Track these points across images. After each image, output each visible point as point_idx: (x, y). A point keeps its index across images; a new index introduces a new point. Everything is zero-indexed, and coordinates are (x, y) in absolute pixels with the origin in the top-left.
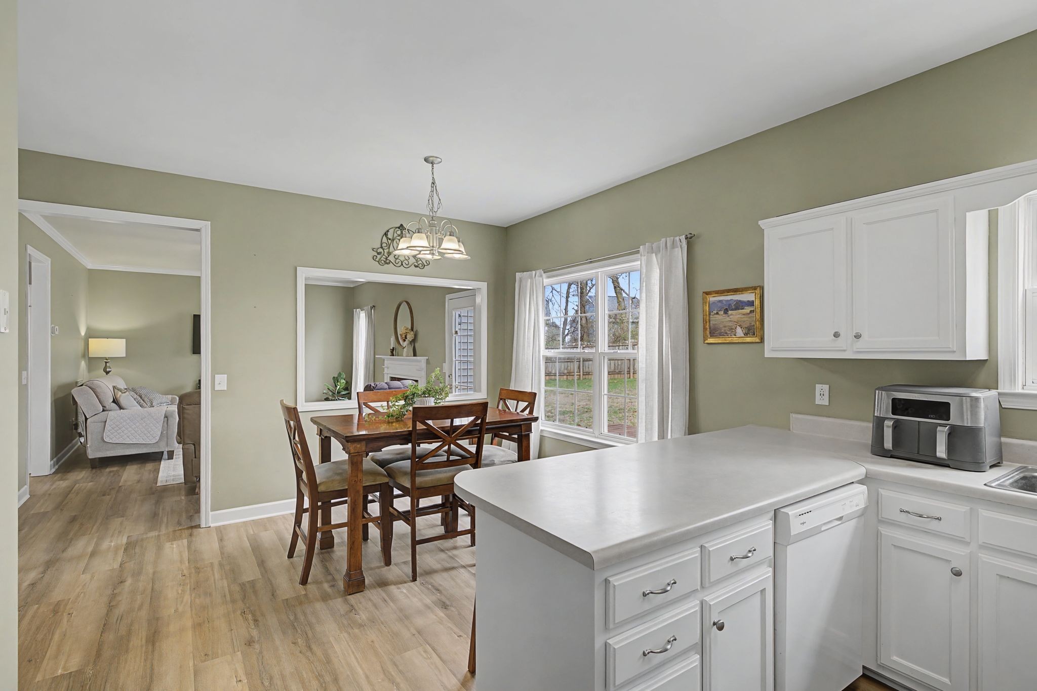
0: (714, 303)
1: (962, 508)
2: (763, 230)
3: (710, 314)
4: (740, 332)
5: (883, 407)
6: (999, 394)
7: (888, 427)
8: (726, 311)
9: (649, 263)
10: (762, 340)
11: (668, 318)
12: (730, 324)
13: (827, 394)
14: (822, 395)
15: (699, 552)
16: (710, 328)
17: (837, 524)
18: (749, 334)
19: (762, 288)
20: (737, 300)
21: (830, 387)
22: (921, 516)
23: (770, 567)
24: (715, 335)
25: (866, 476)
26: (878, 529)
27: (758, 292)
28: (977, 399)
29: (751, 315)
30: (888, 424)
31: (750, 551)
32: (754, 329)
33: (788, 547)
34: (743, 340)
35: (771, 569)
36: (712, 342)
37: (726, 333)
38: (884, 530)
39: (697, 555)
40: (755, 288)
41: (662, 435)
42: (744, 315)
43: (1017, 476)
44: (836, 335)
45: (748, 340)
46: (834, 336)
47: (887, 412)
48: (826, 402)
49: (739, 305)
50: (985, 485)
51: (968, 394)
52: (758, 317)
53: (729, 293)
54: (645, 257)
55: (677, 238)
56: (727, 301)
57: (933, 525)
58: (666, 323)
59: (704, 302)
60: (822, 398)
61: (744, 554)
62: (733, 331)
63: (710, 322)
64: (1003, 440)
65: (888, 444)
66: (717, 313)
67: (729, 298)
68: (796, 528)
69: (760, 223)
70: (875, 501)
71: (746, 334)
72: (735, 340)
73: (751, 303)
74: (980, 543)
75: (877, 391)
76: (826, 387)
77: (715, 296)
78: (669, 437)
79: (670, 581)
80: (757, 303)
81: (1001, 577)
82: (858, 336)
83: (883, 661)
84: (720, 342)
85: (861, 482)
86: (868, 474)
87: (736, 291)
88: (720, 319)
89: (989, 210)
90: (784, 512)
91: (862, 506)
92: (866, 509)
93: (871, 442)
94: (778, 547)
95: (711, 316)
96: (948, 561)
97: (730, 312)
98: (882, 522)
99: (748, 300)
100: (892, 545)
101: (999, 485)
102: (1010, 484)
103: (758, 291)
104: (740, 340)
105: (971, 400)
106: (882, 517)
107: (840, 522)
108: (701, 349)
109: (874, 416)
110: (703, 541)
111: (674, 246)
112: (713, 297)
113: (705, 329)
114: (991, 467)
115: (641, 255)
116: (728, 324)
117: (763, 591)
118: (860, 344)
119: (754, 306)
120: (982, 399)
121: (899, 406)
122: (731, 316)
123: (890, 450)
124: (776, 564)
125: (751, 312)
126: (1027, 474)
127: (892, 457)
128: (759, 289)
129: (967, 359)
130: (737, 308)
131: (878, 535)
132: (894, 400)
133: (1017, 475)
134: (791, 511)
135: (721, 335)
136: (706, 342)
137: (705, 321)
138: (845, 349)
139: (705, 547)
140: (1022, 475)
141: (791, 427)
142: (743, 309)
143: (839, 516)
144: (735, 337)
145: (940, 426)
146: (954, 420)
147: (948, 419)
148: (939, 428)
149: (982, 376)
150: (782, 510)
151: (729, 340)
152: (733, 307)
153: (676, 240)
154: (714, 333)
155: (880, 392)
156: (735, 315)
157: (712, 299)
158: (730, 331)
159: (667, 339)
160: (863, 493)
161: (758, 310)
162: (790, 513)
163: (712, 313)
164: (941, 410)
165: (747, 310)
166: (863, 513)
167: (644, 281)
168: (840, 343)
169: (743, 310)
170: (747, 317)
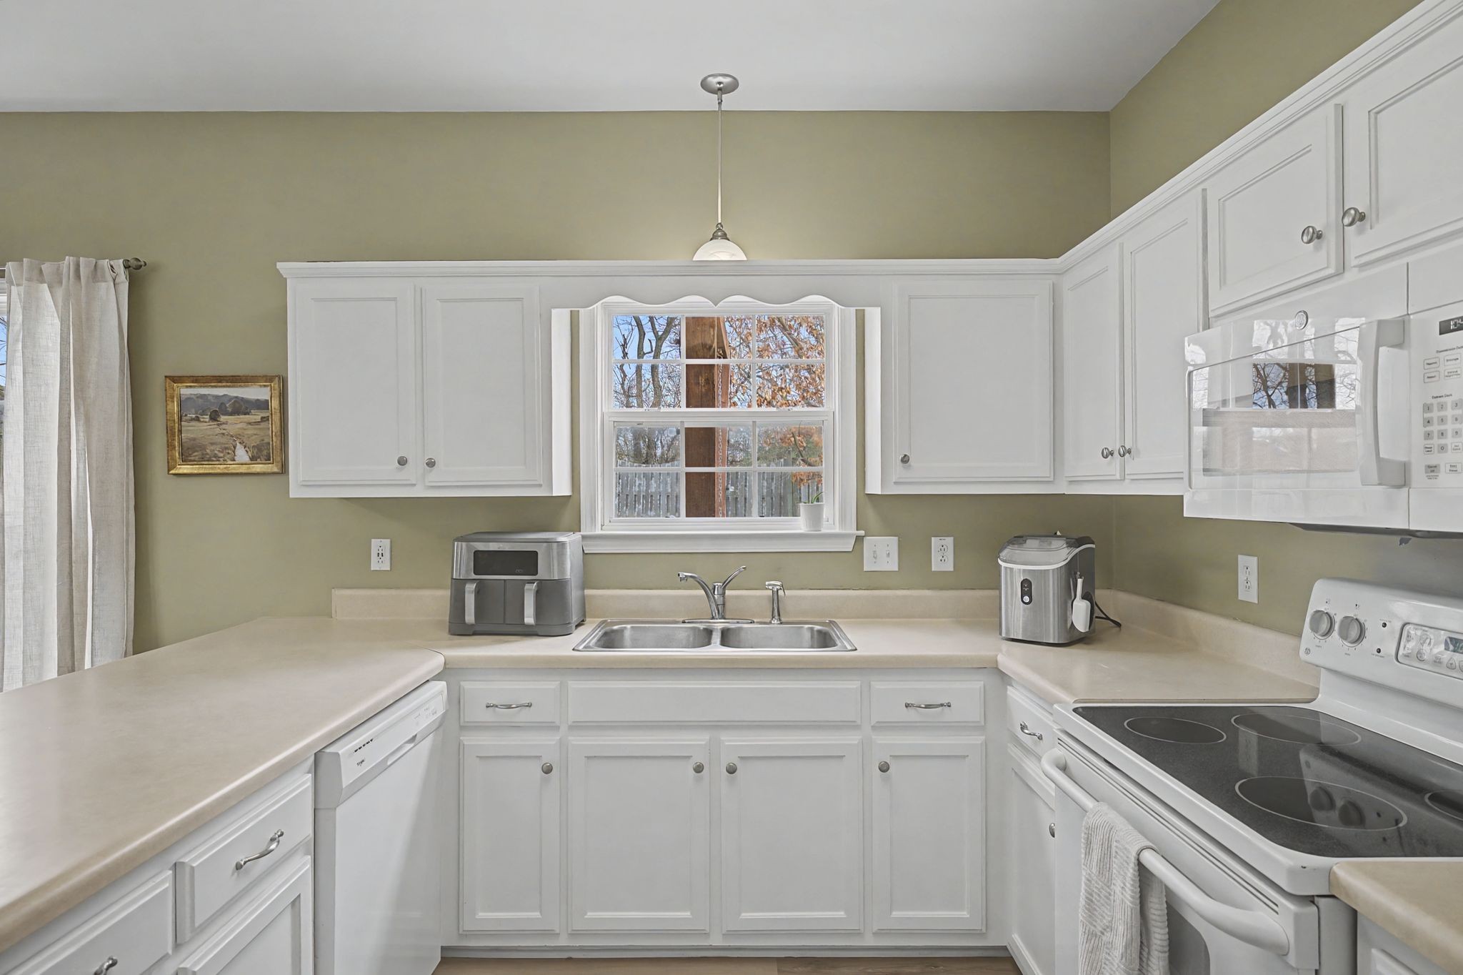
0: (189, 399)
1: (551, 684)
2: (286, 279)
3: (180, 419)
4: (242, 454)
5: (462, 565)
6: (584, 537)
7: (469, 592)
8: (214, 417)
9: (31, 305)
10: (284, 469)
11: (82, 422)
12: (223, 440)
13: (387, 555)
14: (380, 555)
15: (171, 878)
16: (181, 444)
17: (410, 747)
18: (259, 457)
19: (283, 381)
20: (237, 397)
21: (391, 542)
22: (509, 707)
23: (306, 854)
24: (192, 458)
25: (445, 668)
26: (460, 740)
27: (277, 386)
28: (562, 545)
29: (263, 425)
30: (470, 588)
31: (272, 840)
32: (269, 450)
33: (337, 809)
34: (249, 468)
35: (309, 858)
36: (185, 471)
37: (216, 456)
38: (469, 739)
39: (167, 885)
40: (270, 379)
41: (69, 663)
42: (250, 423)
43: (599, 633)
44: (402, 462)
45: (258, 468)
46: (399, 463)
47: (467, 571)
48: (386, 566)
49: (241, 407)
50: (573, 650)
51: (555, 539)
52: (276, 427)
53: (220, 382)
54: (22, 289)
55: (105, 263)
56: (217, 397)
57: (524, 716)
58: (77, 432)
59: (168, 398)
60: (380, 562)
61: (262, 849)
62: (230, 451)
63: (180, 431)
64: (587, 592)
65: (470, 617)
66: (197, 419)
67: (220, 392)
68: (349, 774)
69: (280, 265)
70: (456, 700)
71: (253, 458)
72: (234, 468)
73: (263, 405)
74: (570, 723)
75: (456, 543)
76: (387, 542)
77: (191, 387)
78: (87, 665)
79: (102, 965)
80: (275, 404)
81: (588, 758)
82: (431, 464)
83: (468, 925)
84: (201, 471)
85: (438, 677)
86: (447, 662)
87: (234, 380)
88: (199, 430)
89: (571, 311)
90: (330, 753)
91: (440, 713)
92: (444, 716)
93: (448, 618)
94: (321, 814)
95: (183, 423)
96: (539, 757)
97: (223, 418)
98: (463, 728)
99: (256, 398)
100: (477, 757)
101: (585, 647)
102: (596, 643)
103: (275, 384)
104: (243, 469)
105: (558, 546)
106: (465, 722)
107: (412, 745)
108: (162, 486)
109: (452, 579)
110: (174, 857)
111: (96, 273)
112: (187, 387)
113: (170, 446)
114: (577, 626)
115: (11, 283)
116: (219, 441)
117: (296, 903)
118: (434, 476)
119: (268, 409)
120: (568, 545)
121: (484, 562)
122: (224, 426)
123: (472, 625)
124: (318, 847)
125: (264, 419)
126: (608, 628)
127: (475, 634)
128: (280, 383)
129: (554, 495)
130: (236, 412)
131: (460, 747)
132: (477, 553)
133: (600, 631)
134: (342, 749)
135: (204, 459)
136: (171, 472)
137: (170, 432)
138: (414, 482)
139: (183, 863)
140: (603, 631)
141: (333, 612)
142: (248, 414)
143: (411, 736)
144: (232, 463)
145: (528, 583)
146: (542, 574)
147: (536, 573)
148: (527, 586)
149: (567, 517)
150: (328, 750)
151: (220, 468)
152: (230, 410)
153: (103, 269)
154: (190, 456)
155: (460, 543)
156: (233, 424)
157: (186, 391)
158: (222, 452)
159: (81, 466)
160: (441, 693)
161: (276, 418)
162: (340, 752)
163: (184, 418)
164: (527, 562)
165: (256, 416)
166: (442, 723)
167: (17, 340)
168: (410, 473)
169: (247, 416)
170: (255, 429)
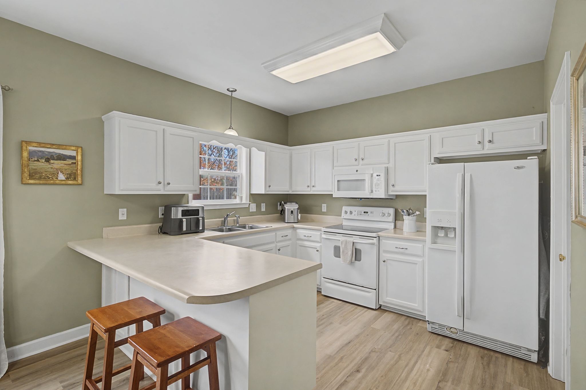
0: (34, 152)
3: (29, 160)
4: (61, 177)
8: (47, 160)
12: (52, 170)
13: (126, 213)
14: (123, 214)
16: (29, 171)
18: (71, 178)
20: (60, 153)
21: (127, 210)
24: (35, 177)
29: (72, 165)
30: (185, 220)
32: (75, 175)
34: (66, 182)
36: (31, 183)
37: (48, 177)
40: (77, 147)
42: (66, 164)
44: (160, 183)
45: (70, 182)
47: (179, 216)
48: (125, 218)
49: (62, 158)
52: (79, 167)
53: (52, 146)
56: (49, 152)
59: (23, 150)
60: (123, 216)
62: (55, 175)
63: (28, 166)
65: (184, 229)
66: (38, 161)
67: (50, 150)
71: (67, 179)
73: (74, 158)
75: (172, 208)
77: (35, 147)
80: (80, 158)
82: (169, 184)
84: (39, 183)
95: (30, 162)
97: (52, 161)
99: (70, 154)
103: (80, 150)
104: (62, 182)
113: (23, 172)
116: (50, 170)
118: (168, 187)
122: (52, 165)
125: (73, 163)
130: (59, 159)
132: (182, 211)
135: (41, 178)
136: (23, 183)
137: (22, 165)
141: (103, 236)
142: (65, 161)
144: (56, 180)
147: (199, 215)
151: (50, 182)
152: (56, 158)
154: (33, 176)
155: (175, 208)
156: (57, 164)
157: (32, 148)
158: (51, 175)
161: (79, 163)
165: (69, 162)
170: (69, 167)
